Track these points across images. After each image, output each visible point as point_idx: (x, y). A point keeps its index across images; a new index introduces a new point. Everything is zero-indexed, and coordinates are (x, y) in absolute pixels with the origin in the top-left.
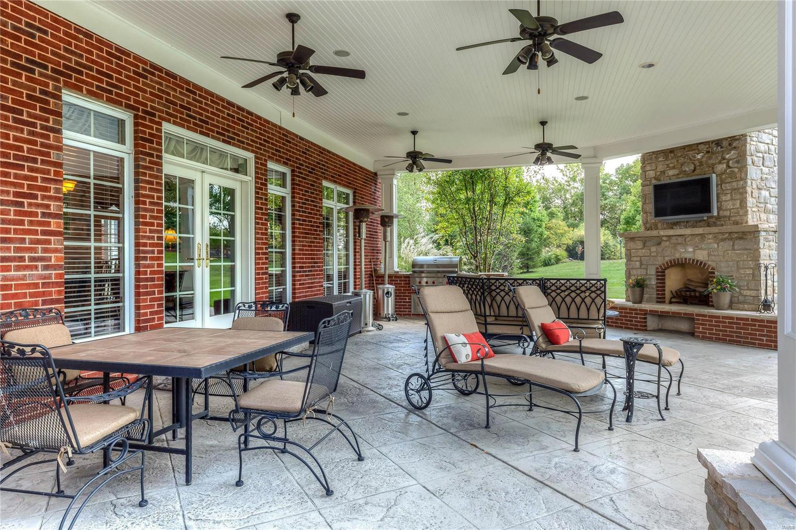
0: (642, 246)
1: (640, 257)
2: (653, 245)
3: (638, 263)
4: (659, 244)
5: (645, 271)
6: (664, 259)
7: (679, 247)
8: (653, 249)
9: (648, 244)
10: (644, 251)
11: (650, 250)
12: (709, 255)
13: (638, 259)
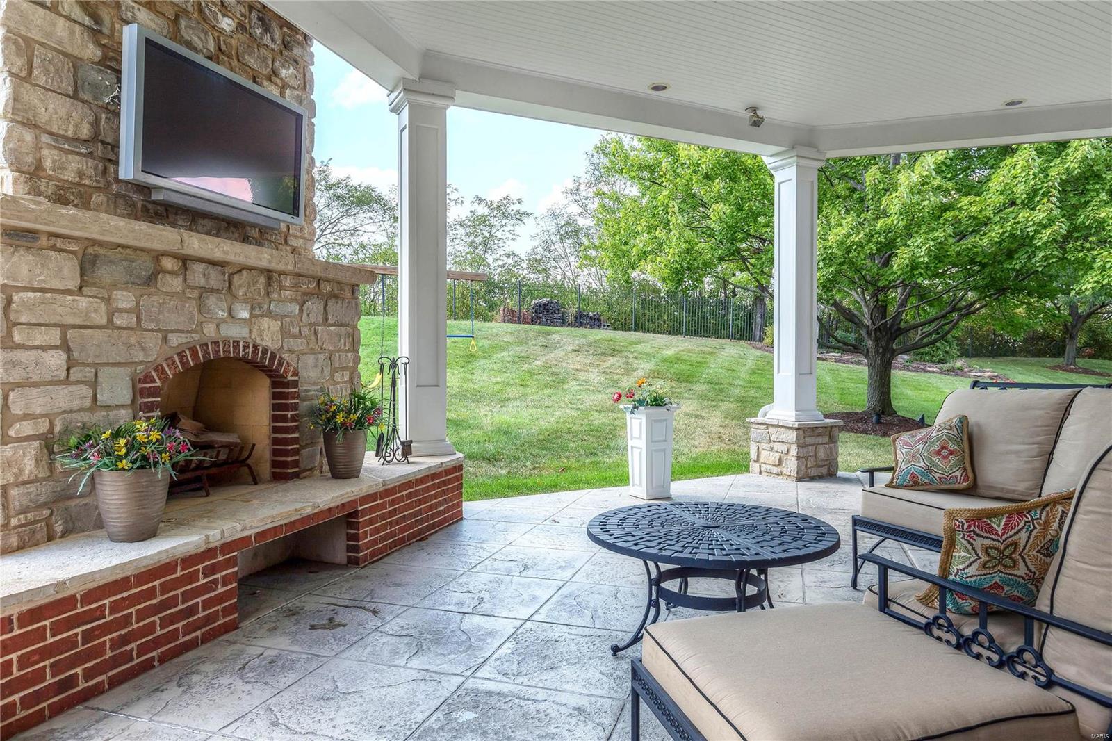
0: (73, 284)
1: (64, 328)
2: (126, 286)
3: (56, 360)
4: (151, 279)
5: (89, 393)
6: (165, 339)
7: (212, 301)
8: (125, 299)
9: (105, 273)
10: (83, 302)
11: (107, 300)
12: (285, 333)
13: (54, 336)
